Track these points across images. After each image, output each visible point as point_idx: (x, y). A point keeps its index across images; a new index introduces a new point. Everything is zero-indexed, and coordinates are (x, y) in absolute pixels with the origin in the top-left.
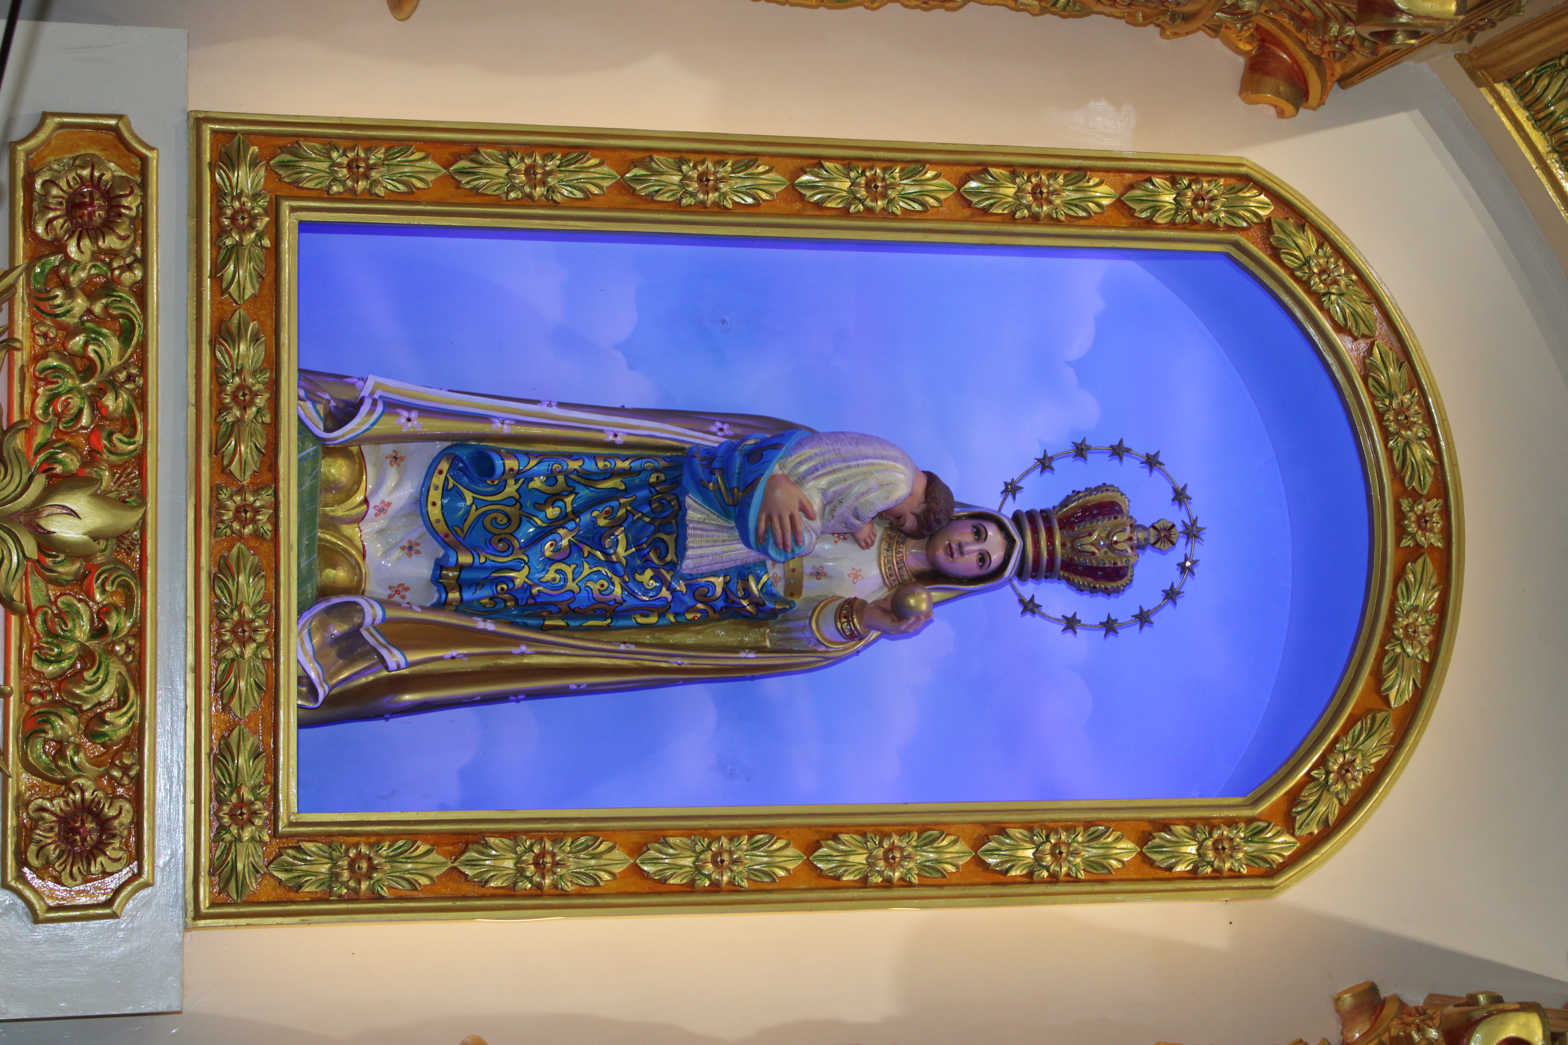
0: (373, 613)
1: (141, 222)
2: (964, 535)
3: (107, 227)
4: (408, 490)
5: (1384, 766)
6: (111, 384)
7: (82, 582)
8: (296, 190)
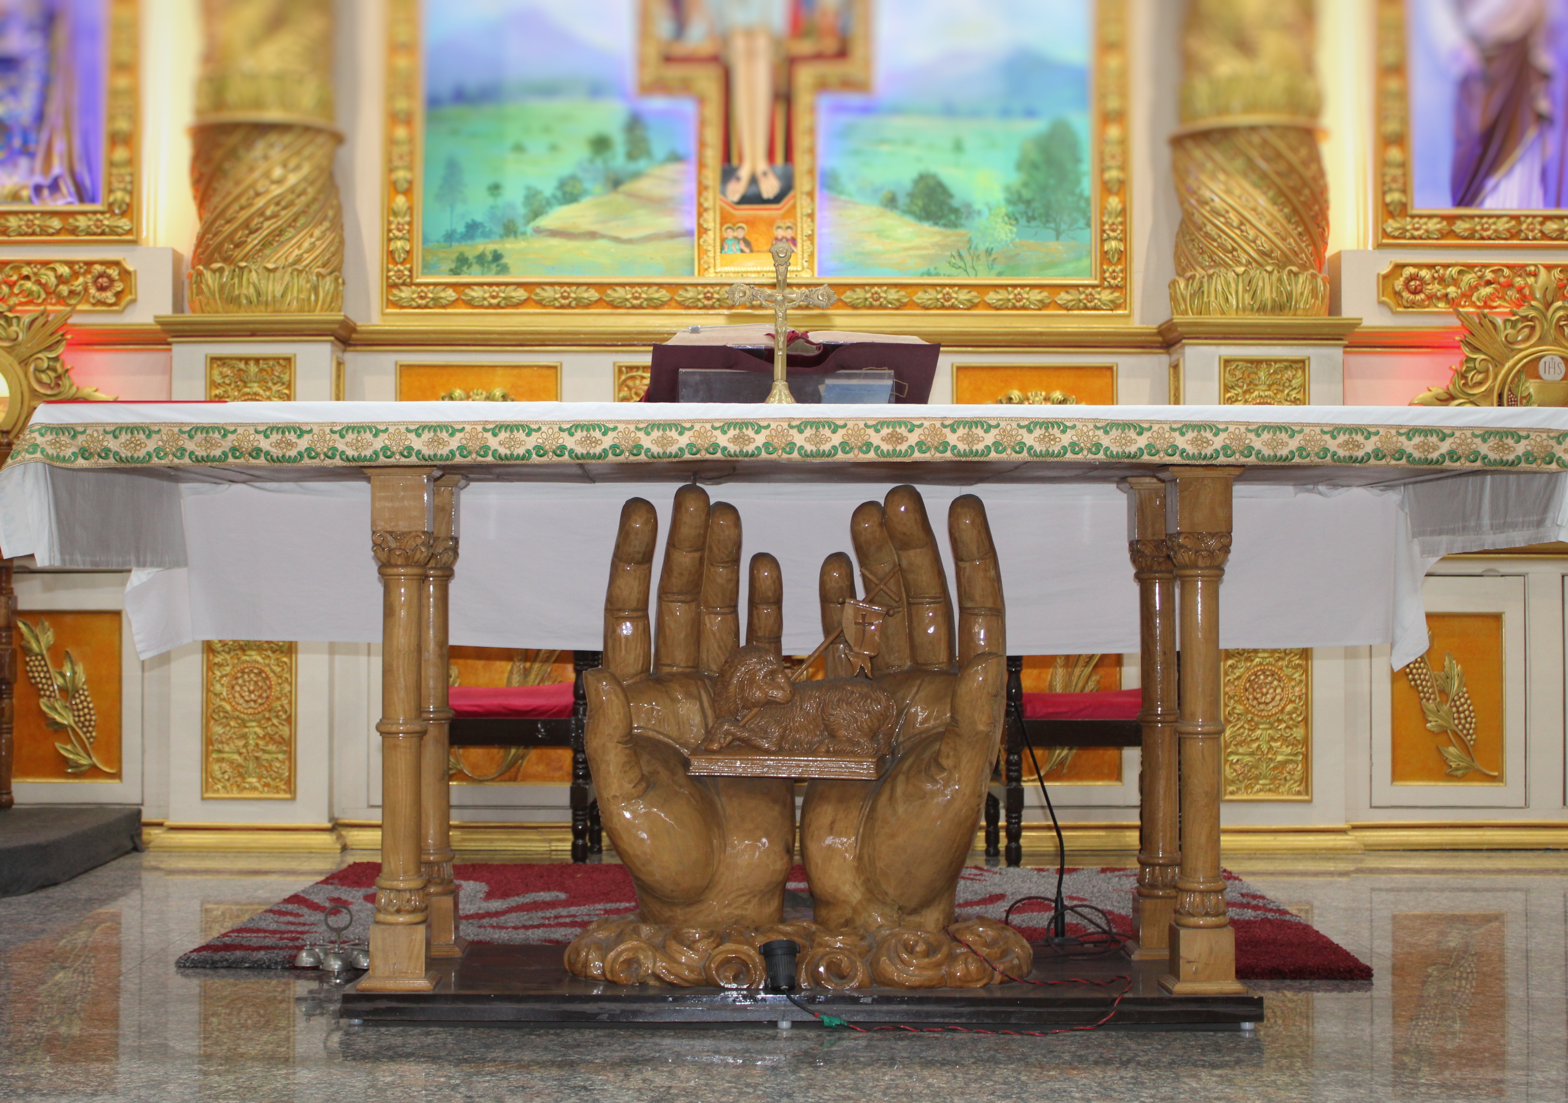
7: (11, 284)
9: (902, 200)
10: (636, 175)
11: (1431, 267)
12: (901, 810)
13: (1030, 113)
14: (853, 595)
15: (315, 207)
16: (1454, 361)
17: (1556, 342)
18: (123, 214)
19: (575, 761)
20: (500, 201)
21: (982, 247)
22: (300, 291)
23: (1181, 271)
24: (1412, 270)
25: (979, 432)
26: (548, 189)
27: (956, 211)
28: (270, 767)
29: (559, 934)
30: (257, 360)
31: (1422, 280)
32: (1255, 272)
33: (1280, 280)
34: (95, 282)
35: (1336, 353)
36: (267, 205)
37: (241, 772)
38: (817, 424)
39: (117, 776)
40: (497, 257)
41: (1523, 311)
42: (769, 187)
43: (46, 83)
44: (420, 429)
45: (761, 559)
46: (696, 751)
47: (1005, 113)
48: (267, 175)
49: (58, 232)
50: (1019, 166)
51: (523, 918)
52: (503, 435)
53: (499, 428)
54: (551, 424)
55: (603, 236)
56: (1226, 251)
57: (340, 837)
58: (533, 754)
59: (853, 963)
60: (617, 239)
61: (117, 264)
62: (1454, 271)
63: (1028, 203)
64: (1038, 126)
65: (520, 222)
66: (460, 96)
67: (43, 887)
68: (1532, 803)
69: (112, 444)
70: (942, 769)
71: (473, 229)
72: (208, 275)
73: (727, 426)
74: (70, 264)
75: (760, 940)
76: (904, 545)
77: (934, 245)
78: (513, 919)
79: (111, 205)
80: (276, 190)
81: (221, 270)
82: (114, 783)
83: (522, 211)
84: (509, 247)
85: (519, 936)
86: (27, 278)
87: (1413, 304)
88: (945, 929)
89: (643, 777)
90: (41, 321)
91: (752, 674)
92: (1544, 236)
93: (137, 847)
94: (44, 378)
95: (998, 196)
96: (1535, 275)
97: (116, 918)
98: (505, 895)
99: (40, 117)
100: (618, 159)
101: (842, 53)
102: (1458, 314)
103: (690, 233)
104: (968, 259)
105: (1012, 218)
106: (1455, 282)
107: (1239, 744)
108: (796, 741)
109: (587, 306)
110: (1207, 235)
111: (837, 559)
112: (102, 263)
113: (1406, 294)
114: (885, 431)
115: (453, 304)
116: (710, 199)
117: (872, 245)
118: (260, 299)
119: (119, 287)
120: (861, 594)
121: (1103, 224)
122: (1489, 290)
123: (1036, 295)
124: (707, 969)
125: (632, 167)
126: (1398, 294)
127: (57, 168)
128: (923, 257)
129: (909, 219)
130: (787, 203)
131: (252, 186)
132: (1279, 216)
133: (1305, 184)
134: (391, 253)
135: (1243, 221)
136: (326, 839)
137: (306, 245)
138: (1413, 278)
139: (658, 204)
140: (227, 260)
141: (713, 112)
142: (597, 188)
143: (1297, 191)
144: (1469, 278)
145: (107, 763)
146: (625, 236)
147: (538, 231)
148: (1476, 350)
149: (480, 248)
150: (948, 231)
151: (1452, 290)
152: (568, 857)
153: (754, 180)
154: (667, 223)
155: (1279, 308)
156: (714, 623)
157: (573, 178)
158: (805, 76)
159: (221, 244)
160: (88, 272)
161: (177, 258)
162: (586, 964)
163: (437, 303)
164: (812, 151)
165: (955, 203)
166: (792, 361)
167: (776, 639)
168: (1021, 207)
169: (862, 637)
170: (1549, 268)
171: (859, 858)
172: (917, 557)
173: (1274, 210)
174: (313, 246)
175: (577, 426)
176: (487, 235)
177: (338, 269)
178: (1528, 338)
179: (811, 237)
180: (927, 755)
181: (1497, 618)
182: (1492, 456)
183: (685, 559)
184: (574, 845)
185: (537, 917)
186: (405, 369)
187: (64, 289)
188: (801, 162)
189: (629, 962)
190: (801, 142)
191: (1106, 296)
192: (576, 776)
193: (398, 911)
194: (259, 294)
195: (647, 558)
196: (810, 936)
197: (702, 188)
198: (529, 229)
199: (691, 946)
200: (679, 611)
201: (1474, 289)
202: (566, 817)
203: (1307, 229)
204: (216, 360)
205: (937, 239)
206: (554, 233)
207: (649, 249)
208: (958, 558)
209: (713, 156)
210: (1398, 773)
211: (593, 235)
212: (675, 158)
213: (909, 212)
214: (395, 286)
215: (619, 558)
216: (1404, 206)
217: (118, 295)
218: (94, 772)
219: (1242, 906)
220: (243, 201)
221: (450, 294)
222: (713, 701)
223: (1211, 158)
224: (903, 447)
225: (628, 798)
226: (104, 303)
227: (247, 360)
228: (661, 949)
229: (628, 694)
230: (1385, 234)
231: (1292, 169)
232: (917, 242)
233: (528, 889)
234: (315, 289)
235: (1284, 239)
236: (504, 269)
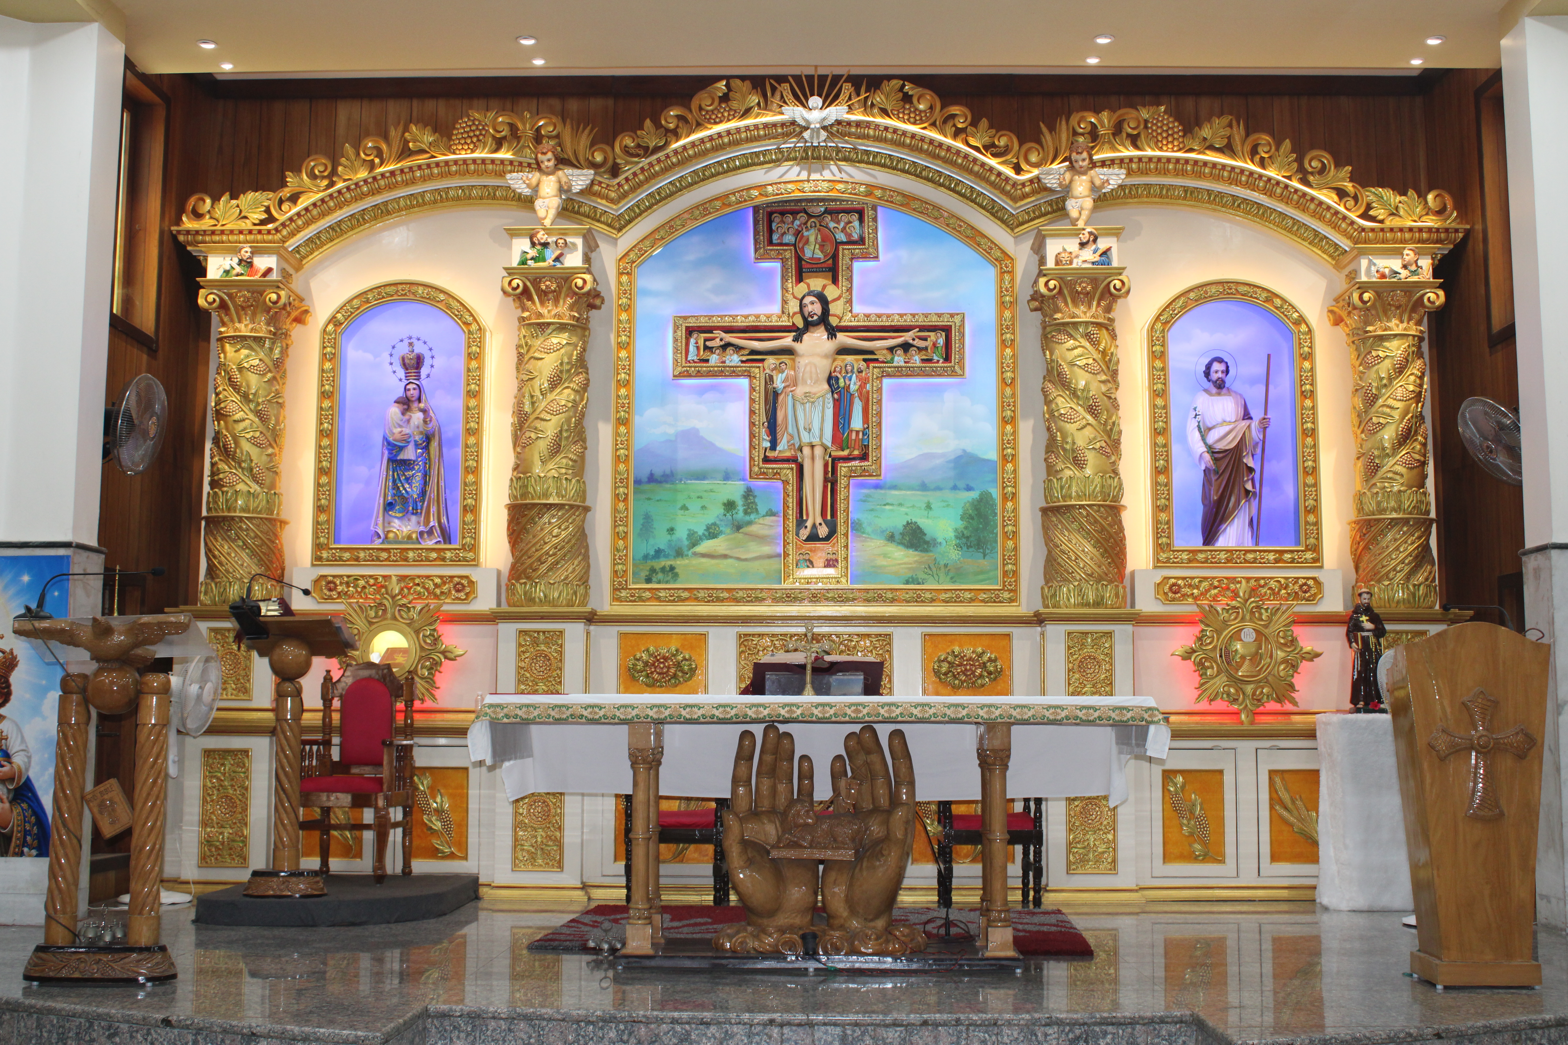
0: (422, 528)
1: (334, 576)
2: (409, 393)
3: (335, 583)
4: (396, 521)
5: (458, 301)
6: (367, 582)
7: (409, 589)
8: (327, 545)
9: (898, 537)
10: (750, 523)
11: (1184, 578)
12: (865, 873)
13: (969, 489)
14: (846, 775)
15: (576, 547)
16: (1195, 630)
17: (1251, 620)
18: (470, 550)
19: (715, 851)
20: (674, 537)
21: (942, 563)
22: (568, 594)
23: (1047, 582)
24: (1173, 581)
25: (894, 708)
26: (701, 531)
27: (927, 543)
28: (549, 854)
29: (709, 936)
30: (544, 632)
31: (1179, 586)
32: (1084, 585)
33: (1097, 589)
34: (455, 587)
35: (1129, 628)
36: (550, 549)
37: (533, 858)
38: (823, 705)
39: (465, 858)
40: (672, 568)
41: (1234, 603)
42: (823, 531)
43: (426, 475)
44: (652, 707)
45: (804, 758)
46: (773, 847)
47: (955, 488)
48: (551, 532)
49: (435, 560)
50: (962, 518)
51: (691, 929)
52: (688, 710)
53: (686, 706)
54: (708, 704)
55: (731, 557)
56: (1069, 573)
57: (587, 893)
58: (692, 847)
59: (843, 944)
60: (738, 559)
61: (467, 577)
62: (1197, 580)
63: (968, 538)
64: (974, 495)
65: (685, 549)
66: (652, 479)
67: (440, 915)
68: (1241, 875)
69: (520, 713)
70: (883, 855)
71: (659, 553)
72: (518, 585)
73: (785, 705)
74: (441, 577)
75: (801, 932)
76: (868, 752)
77: (916, 562)
78: (685, 930)
79: (464, 545)
80: (555, 541)
81: (525, 583)
82: (464, 862)
83: (686, 543)
84: (679, 563)
85: (690, 936)
86: (418, 585)
87: (1174, 599)
88: (886, 929)
89: (749, 859)
90: (426, 609)
91: (799, 812)
92: (1246, 561)
93: (477, 898)
94: (429, 641)
95: (951, 534)
96: (1240, 582)
97: (464, 936)
98: (680, 920)
99: (423, 493)
100: (740, 514)
101: (864, 457)
102: (1198, 605)
103: (779, 555)
104: (934, 570)
105: (958, 546)
106: (1198, 587)
107: (1078, 842)
108: (819, 843)
109: (722, 601)
110: (1059, 564)
111: (839, 758)
112: (459, 577)
113: (1170, 595)
114: (853, 708)
115: (649, 599)
116: (791, 536)
117: (881, 562)
118: (546, 601)
119: (468, 590)
120: (850, 774)
121: (1004, 556)
122: (1216, 591)
123: (968, 595)
124: (777, 945)
125: (747, 518)
126: (1166, 594)
127: (433, 522)
128: (909, 569)
129: (901, 547)
130: (833, 540)
131: (543, 538)
132: (1097, 553)
133: (1111, 536)
134: (616, 572)
135: (1077, 557)
136: (580, 893)
137: (570, 570)
138: (1174, 585)
139: (761, 539)
140: (528, 578)
141: (792, 488)
142: (728, 530)
143: (1108, 541)
144: (1205, 584)
145: (460, 850)
146: (743, 557)
147: (695, 554)
148: (1207, 625)
149: (663, 564)
150: (923, 554)
151: (1195, 591)
152: (712, 904)
153: (814, 526)
154: (766, 549)
155: (1097, 604)
156: (781, 787)
157: (714, 524)
158: (843, 469)
159: (525, 570)
160: (451, 581)
161: (499, 573)
162: (723, 944)
163: (641, 599)
164: (847, 510)
165: (927, 538)
166: (816, 670)
167: (811, 794)
168: (964, 540)
169: (849, 795)
170: (1248, 579)
171: (847, 896)
172: (874, 758)
173: (1094, 551)
174: (574, 570)
175: (720, 706)
176: (667, 556)
177: (587, 581)
178: (1236, 618)
179: (846, 559)
180: (878, 848)
181: (1221, 772)
182: (1117, 718)
183: (769, 758)
184: (715, 896)
185: (697, 929)
186: (623, 636)
187: (438, 591)
188: (841, 517)
189: (741, 943)
190: (841, 506)
191: (1006, 595)
192: (716, 859)
193: (639, 919)
194: (545, 596)
195: (751, 758)
196: (824, 931)
197: (786, 531)
198: (690, 553)
199: (770, 935)
200: (766, 782)
201: (1207, 591)
202: (711, 882)
203: (1113, 560)
204: (522, 632)
205: (916, 558)
206: (704, 555)
207: (756, 564)
208: (893, 758)
209: (792, 513)
210: (1167, 858)
211: (725, 556)
212: (771, 513)
213: (901, 543)
214: (618, 590)
215: (738, 758)
216: (1168, 545)
217: (467, 594)
218: (452, 856)
219: (1057, 926)
220: (538, 546)
221: (648, 594)
222: (782, 824)
223: (1061, 522)
224: (861, 715)
225: (742, 868)
226: (459, 599)
227: (538, 632)
228: (756, 937)
229: (741, 820)
230: (1158, 561)
231: (1103, 528)
232: (906, 560)
233: (691, 917)
234: (575, 593)
235: (1100, 567)
236: (676, 576)
